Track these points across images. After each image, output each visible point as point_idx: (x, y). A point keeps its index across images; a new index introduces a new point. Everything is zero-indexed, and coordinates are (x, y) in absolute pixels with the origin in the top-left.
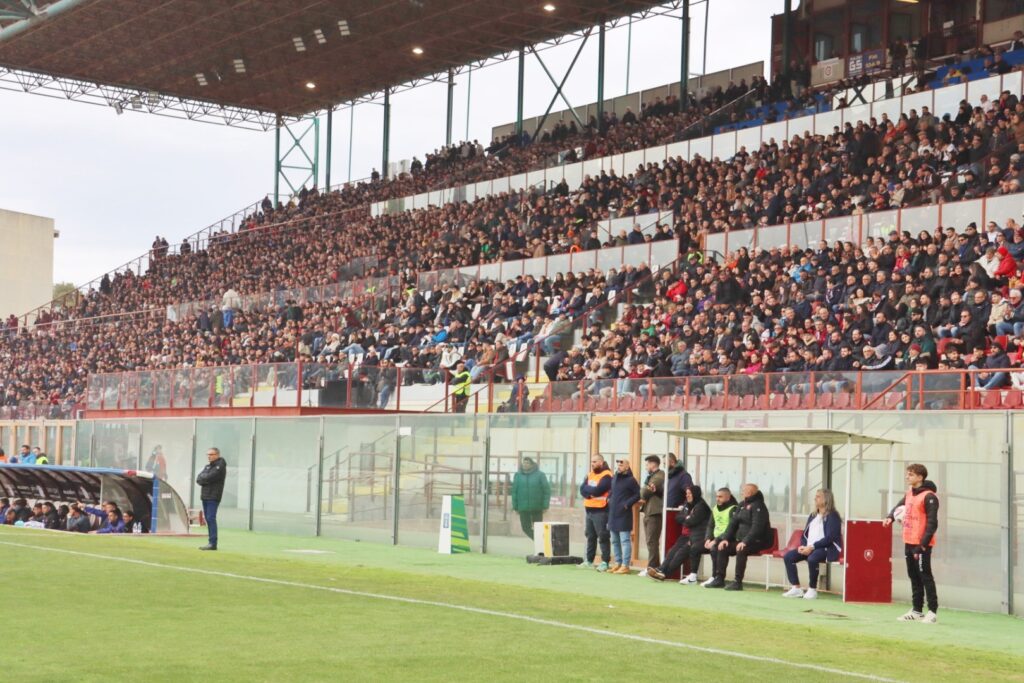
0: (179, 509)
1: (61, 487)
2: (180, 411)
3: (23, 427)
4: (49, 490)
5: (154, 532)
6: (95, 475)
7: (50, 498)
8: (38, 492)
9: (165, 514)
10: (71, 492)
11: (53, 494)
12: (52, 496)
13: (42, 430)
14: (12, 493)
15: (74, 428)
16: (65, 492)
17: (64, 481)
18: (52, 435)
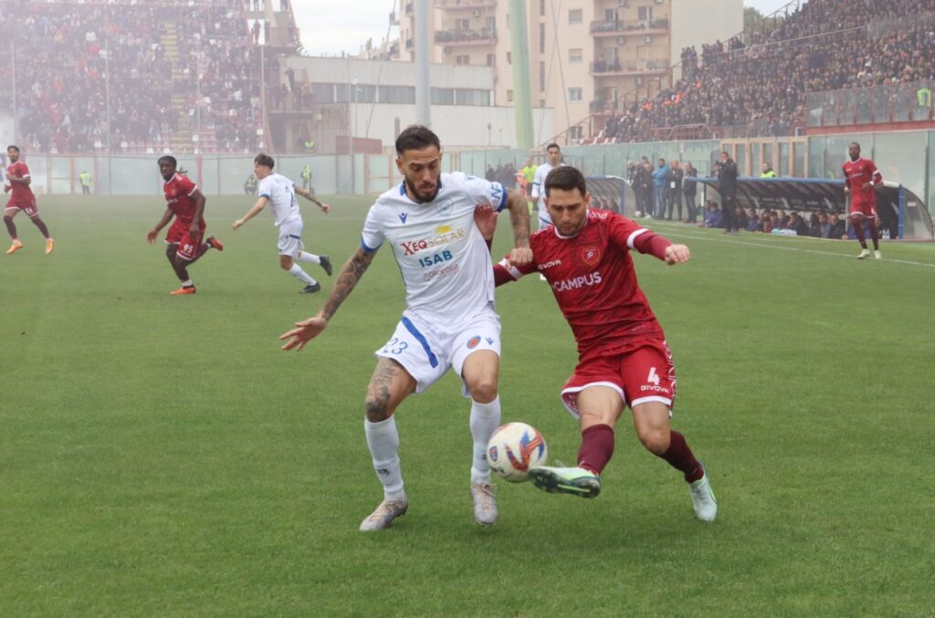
0: (924, 215)
1: (805, 198)
2: (900, 125)
3: (756, 144)
4: (793, 201)
5: (901, 237)
6: (823, 185)
7: (795, 209)
8: (782, 203)
9: (909, 221)
10: (814, 203)
11: (796, 204)
12: (796, 207)
13: (775, 146)
14: (758, 205)
15: (806, 144)
16: (808, 203)
17: (808, 192)
18: (784, 152)
